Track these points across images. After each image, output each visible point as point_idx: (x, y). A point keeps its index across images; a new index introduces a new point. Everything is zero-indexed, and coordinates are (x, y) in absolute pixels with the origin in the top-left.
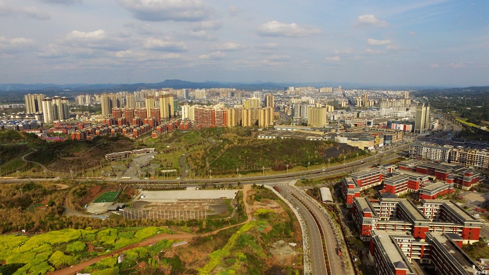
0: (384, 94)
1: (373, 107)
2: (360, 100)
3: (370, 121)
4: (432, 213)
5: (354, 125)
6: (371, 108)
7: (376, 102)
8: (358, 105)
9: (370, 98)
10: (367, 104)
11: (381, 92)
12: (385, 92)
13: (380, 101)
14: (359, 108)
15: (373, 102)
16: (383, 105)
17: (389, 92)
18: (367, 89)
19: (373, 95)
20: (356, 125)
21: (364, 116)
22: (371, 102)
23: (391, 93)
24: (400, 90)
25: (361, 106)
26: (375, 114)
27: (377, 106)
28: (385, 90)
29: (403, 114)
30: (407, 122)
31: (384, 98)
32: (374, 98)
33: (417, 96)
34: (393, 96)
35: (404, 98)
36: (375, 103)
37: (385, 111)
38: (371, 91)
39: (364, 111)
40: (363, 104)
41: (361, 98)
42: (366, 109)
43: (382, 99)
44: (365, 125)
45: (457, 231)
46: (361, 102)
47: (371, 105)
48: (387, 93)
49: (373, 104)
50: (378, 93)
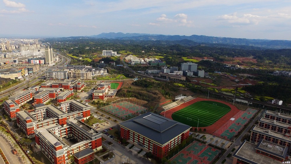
0: (21, 41)
1: (15, 50)
2: (4, 46)
3: (15, 60)
5: (3, 64)
6: (13, 51)
7: (17, 47)
8: (3, 49)
9: (11, 44)
10: (10, 49)
11: (19, 40)
12: (22, 40)
13: (19, 46)
14: (5, 51)
15: (15, 47)
16: (22, 48)
17: (24, 40)
18: (8, 38)
19: (13, 42)
20: (5, 63)
21: (10, 56)
22: (13, 47)
23: (26, 40)
24: (32, 39)
25: (5, 50)
26: (17, 54)
27: (18, 49)
28: (22, 39)
29: (36, 53)
30: (40, 59)
31: (22, 44)
32: (14, 44)
33: (43, 42)
34: (28, 43)
35: (35, 44)
36: (16, 48)
37: (25, 52)
38: (11, 39)
39: (9, 53)
40: (7, 48)
41: (5, 45)
42: (11, 52)
43: (21, 45)
44: (12, 63)
46: (5, 47)
47: (13, 49)
48: (23, 40)
49: (15, 48)
50: (17, 41)
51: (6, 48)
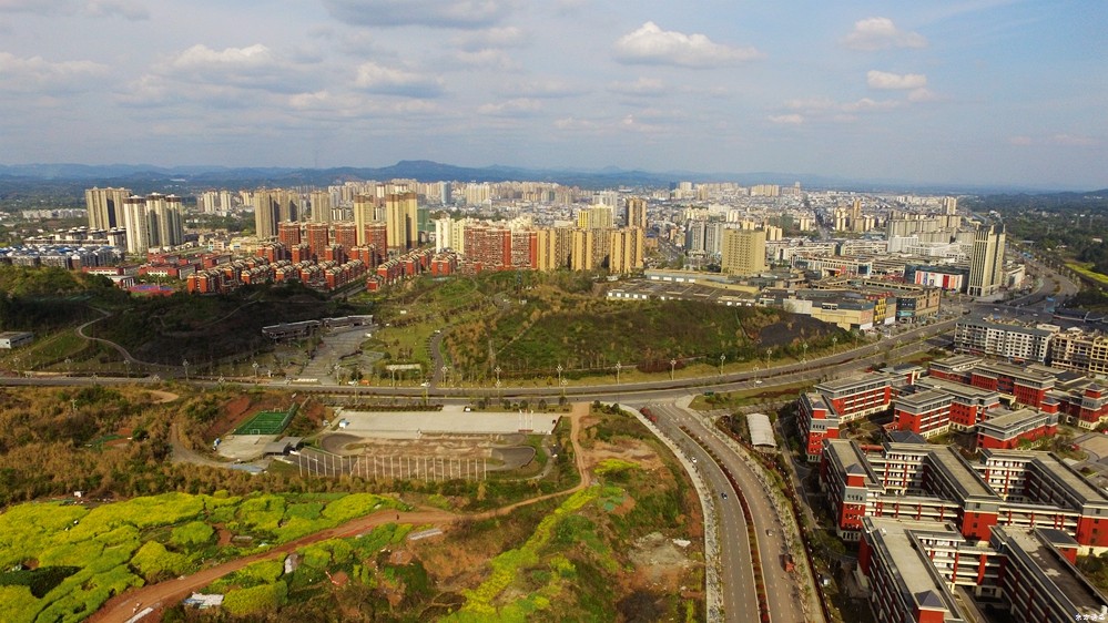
0: (899, 203)
1: (872, 232)
2: (844, 215)
3: (864, 264)
4: (1007, 480)
5: (828, 273)
6: (867, 236)
7: (881, 221)
8: (838, 228)
9: (865, 211)
10: (858, 225)
11: (892, 198)
12: (901, 199)
13: (889, 218)
14: (842, 234)
15: (873, 221)
16: (896, 227)
17: (910, 198)
18: (860, 190)
19: (873, 204)
20: (832, 273)
21: (853, 252)
22: (868, 221)
23: (916, 200)
24: (935, 195)
25: (844, 228)
26: (876, 247)
27: (883, 230)
28: (901, 194)
29: (941, 250)
30: (948, 270)
31: (900, 213)
32: (875, 211)
33: (975, 210)
34: (919, 209)
35: (945, 214)
36: (876, 224)
37: (901, 243)
38: (869, 195)
39: (852, 242)
40: (851, 225)
41: (846, 212)
42: (857, 237)
43: (895, 215)
44: (854, 273)
45: (1065, 524)
46: (844, 221)
47: (867, 228)
48: (906, 199)
49: (873, 226)
50: (885, 201)
51: (847, 225)
